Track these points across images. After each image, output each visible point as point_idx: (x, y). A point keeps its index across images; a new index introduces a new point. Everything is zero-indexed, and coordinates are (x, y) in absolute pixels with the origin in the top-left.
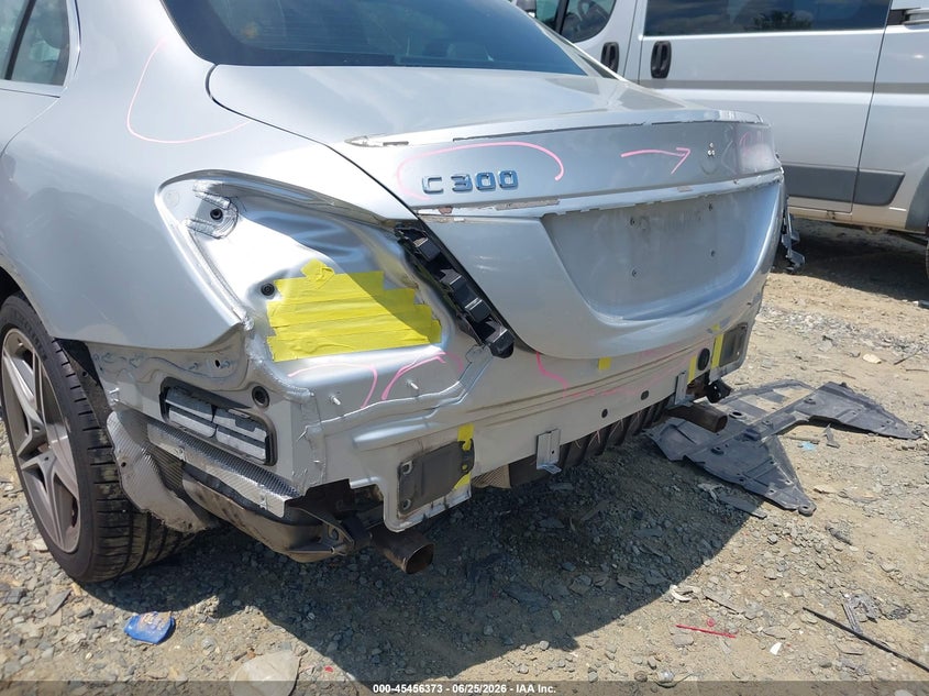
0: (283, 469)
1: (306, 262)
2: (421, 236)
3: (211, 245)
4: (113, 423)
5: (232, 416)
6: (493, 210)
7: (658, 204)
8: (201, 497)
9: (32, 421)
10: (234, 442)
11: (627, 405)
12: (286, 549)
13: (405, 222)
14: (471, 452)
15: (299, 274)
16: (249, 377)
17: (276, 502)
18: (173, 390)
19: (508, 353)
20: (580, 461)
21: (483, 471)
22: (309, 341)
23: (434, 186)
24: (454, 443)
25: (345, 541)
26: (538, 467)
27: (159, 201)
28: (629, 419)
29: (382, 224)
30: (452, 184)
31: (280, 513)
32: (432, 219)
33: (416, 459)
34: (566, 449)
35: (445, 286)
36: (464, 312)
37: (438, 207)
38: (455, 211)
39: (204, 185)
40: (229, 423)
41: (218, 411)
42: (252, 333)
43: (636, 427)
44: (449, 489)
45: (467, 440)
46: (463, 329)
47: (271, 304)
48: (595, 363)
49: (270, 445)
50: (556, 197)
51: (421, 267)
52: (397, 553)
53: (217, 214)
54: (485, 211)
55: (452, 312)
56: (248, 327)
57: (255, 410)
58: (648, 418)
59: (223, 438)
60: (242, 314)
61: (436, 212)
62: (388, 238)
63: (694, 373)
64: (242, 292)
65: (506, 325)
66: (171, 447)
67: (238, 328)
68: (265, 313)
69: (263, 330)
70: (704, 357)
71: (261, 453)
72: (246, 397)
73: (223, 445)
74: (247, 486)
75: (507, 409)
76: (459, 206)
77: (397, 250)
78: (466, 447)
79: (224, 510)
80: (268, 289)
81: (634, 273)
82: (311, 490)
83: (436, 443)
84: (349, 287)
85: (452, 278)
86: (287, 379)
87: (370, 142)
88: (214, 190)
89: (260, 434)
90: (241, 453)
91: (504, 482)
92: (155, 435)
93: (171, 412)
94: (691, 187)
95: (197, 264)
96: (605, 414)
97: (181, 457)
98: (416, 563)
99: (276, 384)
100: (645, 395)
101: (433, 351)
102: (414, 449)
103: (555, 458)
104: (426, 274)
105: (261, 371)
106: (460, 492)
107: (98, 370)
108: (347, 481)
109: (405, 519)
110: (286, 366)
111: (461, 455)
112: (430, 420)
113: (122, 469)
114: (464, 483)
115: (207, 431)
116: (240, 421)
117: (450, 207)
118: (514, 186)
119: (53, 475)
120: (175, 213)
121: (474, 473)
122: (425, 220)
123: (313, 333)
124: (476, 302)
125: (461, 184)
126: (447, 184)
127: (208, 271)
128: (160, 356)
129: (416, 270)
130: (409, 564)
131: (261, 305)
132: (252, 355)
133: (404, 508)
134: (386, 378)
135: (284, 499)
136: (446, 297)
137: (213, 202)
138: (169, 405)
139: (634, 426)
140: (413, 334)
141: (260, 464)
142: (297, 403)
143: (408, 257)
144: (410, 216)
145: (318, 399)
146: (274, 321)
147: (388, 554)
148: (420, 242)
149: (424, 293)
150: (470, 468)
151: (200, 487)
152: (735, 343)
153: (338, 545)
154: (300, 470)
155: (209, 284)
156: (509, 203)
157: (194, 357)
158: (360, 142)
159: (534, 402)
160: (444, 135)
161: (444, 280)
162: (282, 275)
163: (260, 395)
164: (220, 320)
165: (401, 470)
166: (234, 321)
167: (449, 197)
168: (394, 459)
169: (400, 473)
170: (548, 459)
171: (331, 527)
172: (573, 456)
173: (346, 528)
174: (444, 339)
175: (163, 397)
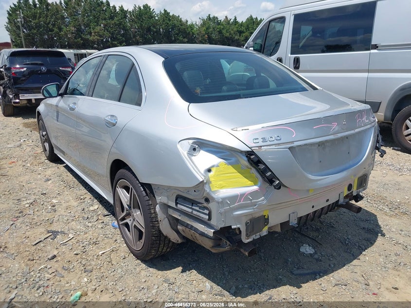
0: (213, 222)
1: (220, 162)
2: (253, 155)
3: (193, 158)
4: (158, 208)
5: (198, 206)
6: (274, 147)
7: (327, 141)
8: (183, 231)
9: (126, 208)
10: (198, 214)
11: (321, 204)
12: (211, 248)
13: (248, 152)
14: (268, 219)
15: (218, 166)
16: (204, 195)
17: (210, 232)
18: (180, 199)
19: (279, 188)
20: (305, 223)
21: (272, 225)
22: (221, 185)
23: (257, 141)
24: (262, 216)
25: (229, 245)
26: (290, 224)
27: (179, 146)
28: (322, 209)
29: (241, 152)
30: (262, 140)
31: (211, 235)
32: (256, 150)
33: (251, 220)
34: (300, 219)
35: (260, 169)
36: (266, 176)
37: (258, 147)
38: (262, 148)
39: (191, 141)
40: (197, 208)
41: (194, 205)
42: (206, 183)
43: (325, 212)
44: (261, 230)
45: (267, 215)
46: (265, 180)
47: (210, 174)
48: (308, 191)
49: (210, 215)
50: (293, 142)
51: (252, 163)
52: (245, 250)
53: (194, 149)
54: (272, 147)
55: (261, 176)
56: (205, 182)
57: (205, 204)
58: (329, 209)
59: (195, 212)
60: (203, 178)
61: (257, 148)
62: (243, 155)
63: (346, 192)
64: (202, 171)
65: (278, 180)
66: (176, 215)
67: (203, 181)
68: (209, 177)
69: (209, 182)
70: (350, 187)
71: (207, 217)
72: (203, 201)
73: (195, 215)
74: (201, 227)
75: (280, 205)
76: (264, 146)
77: (246, 159)
78: (266, 217)
79: (191, 235)
80: (209, 170)
81: (320, 162)
82: (221, 228)
83: (257, 215)
84: (231, 169)
85: (262, 167)
86: (215, 196)
87: (238, 129)
88: (194, 143)
89: (206, 212)
90: (200, 217)
91: (278, 229)
92: (171, 212)
93: (178, 205)
94: (338, 134)
95: (190, 164)
96: (313, 207)
97: (179, 218)
98: (250, 254)
99: (212, 197)
100: (328, 200)
101: (256, 188)
102: (250, 217)
103: (296, 222)
104: (254, 165)
105: (208, 194)
106: (265, 231)
107: (154, 192)
108: (231, 226)
109: (248, 239)
110: (215, 192)
111: (265, 220)
112: (255, 208)
113: (160, 222)
114: (266, 228)
115: (190, 210)
116: (200, 208)
117: (261, 146)
118: (280, 140)
119: (133, 225)
120: (183, 149)
121: (269, 225)
122: (254, 151)
123: (221, 182)
124: (269, 173)
125: (264, 140)
126: (260, 140)
127: (193, 166)
128: (176, 189)
129: (251, 164)
130: (249, 254)
131: (207, 175)
132: (206, 189)
133: (248, 236)
134: (242, 195)
135: (213, 231)
136: (260, 172)
137: (193, 146)
138: (178, 203)
139: (324, 211)
140: (250, 182)
141: (206, 220)
142: (218, 203)
143: (249, 161)
144: (250, 150)
145: (223, 202)
146: (211, 179)
147: (242, 250)
148: (252, 157)
149: (254, 170)
150: (268, 224)
151: (184, 228)
152: (363, 181)
153: (227, 247)
154: (218, 222)
155: (194, 169)
156: (279, 144)
157: (188, 190)
158: (235, 129)
159: (288, 203)
160: (259, 126)
161: (259, 167)
162: (213, 166)
163: (207, 200)
164: (197, 179)
165: (247, 224)
166: (201, 180)
167: (261, 144)
168: (244, 220)
169: (246, 225)
170: (294, 222)
171: (224, 240)
172: (303, 221)
173: (229, 241)
174: (259, 184)
175: (176, 200)
